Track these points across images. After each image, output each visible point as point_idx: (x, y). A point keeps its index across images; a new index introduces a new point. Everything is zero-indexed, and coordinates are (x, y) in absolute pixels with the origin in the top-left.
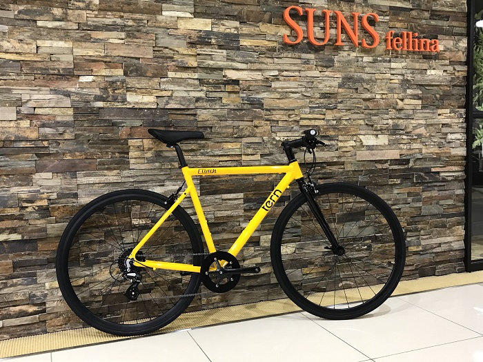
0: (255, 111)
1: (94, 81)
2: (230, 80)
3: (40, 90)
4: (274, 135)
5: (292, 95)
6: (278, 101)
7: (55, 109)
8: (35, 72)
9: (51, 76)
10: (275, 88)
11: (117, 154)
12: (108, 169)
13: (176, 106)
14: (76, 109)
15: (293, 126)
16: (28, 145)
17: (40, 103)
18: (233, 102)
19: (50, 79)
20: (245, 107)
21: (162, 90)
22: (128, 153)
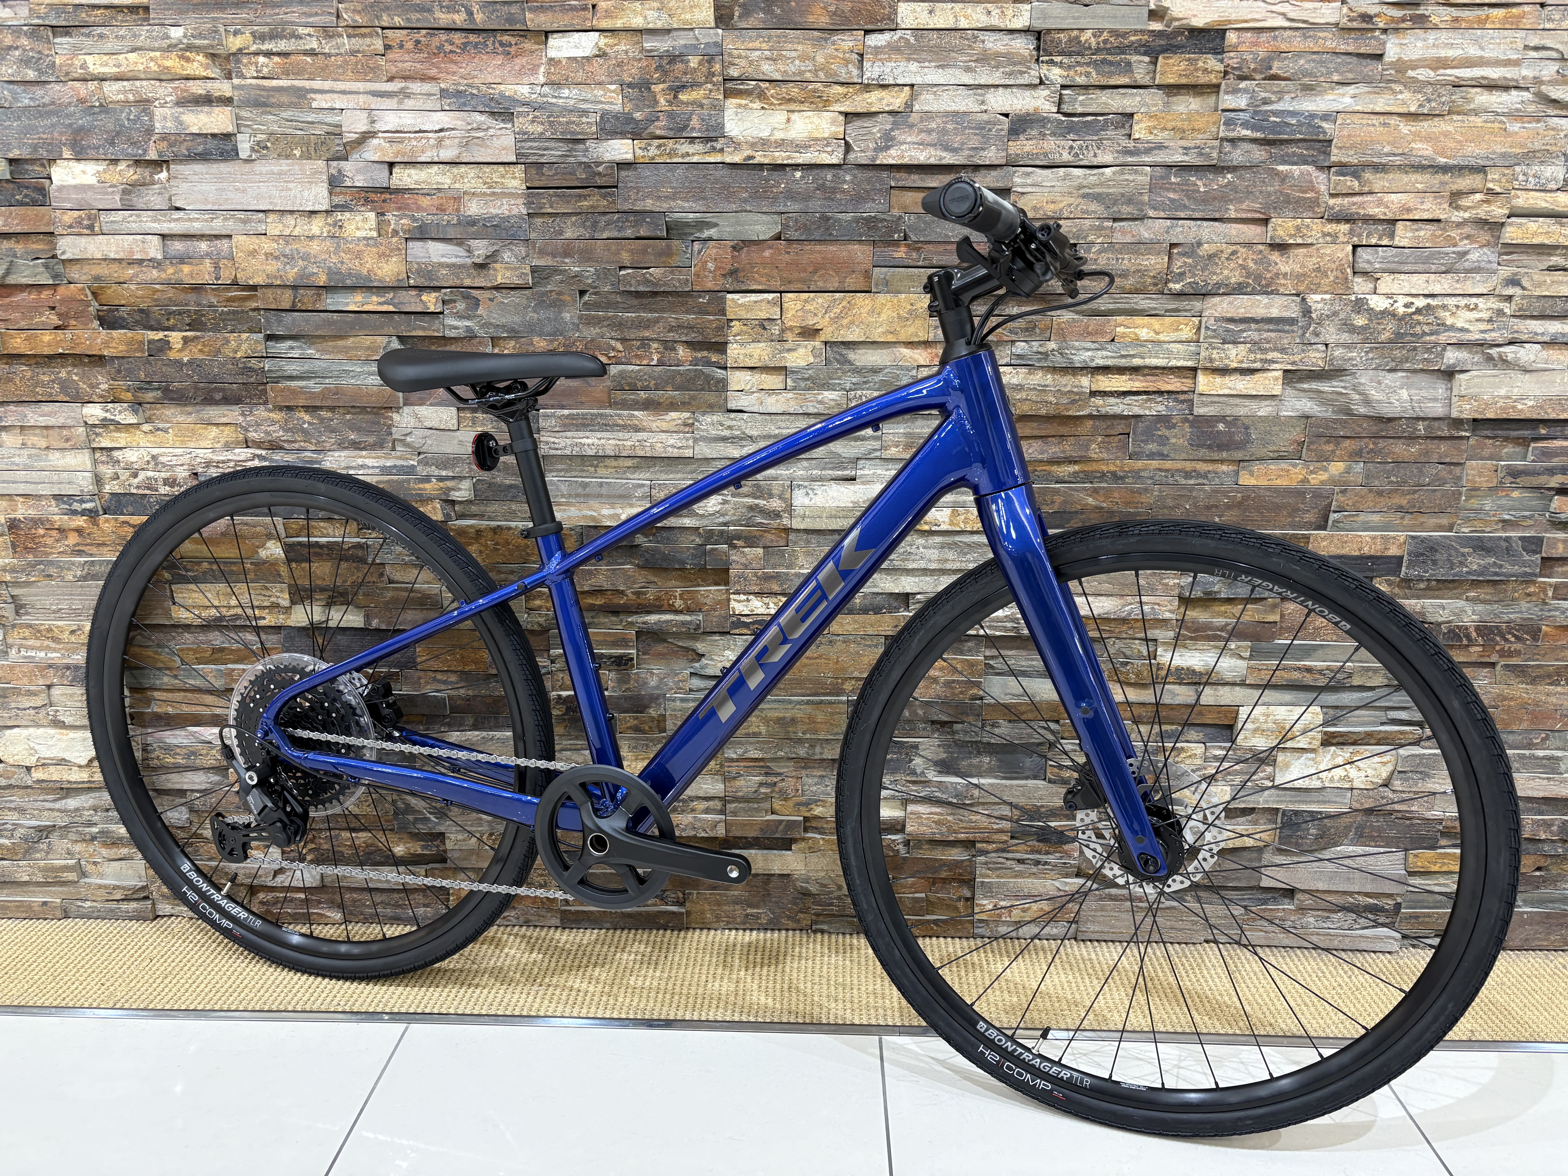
0: (1284, 178)
1: (602, 54)
2: (1179, 31)
3: (404, 94)
4: (1360, 285)
5: (1483, 98)
6: (1405, 128)
7: (463, 169)
8: (385, 21)
9: (443, 36)
10: (1401, 66)
11: (682, 352)
12: (649, 405)
13: (922, 157)
14: (533, 167)
15: (1465, 245)
16: (374, 303)
17: (406, 147)
18: (1180, 132)
19: (440, 48)
20: (1237, 156)
21: (867, 87)
22: (721, 347)
